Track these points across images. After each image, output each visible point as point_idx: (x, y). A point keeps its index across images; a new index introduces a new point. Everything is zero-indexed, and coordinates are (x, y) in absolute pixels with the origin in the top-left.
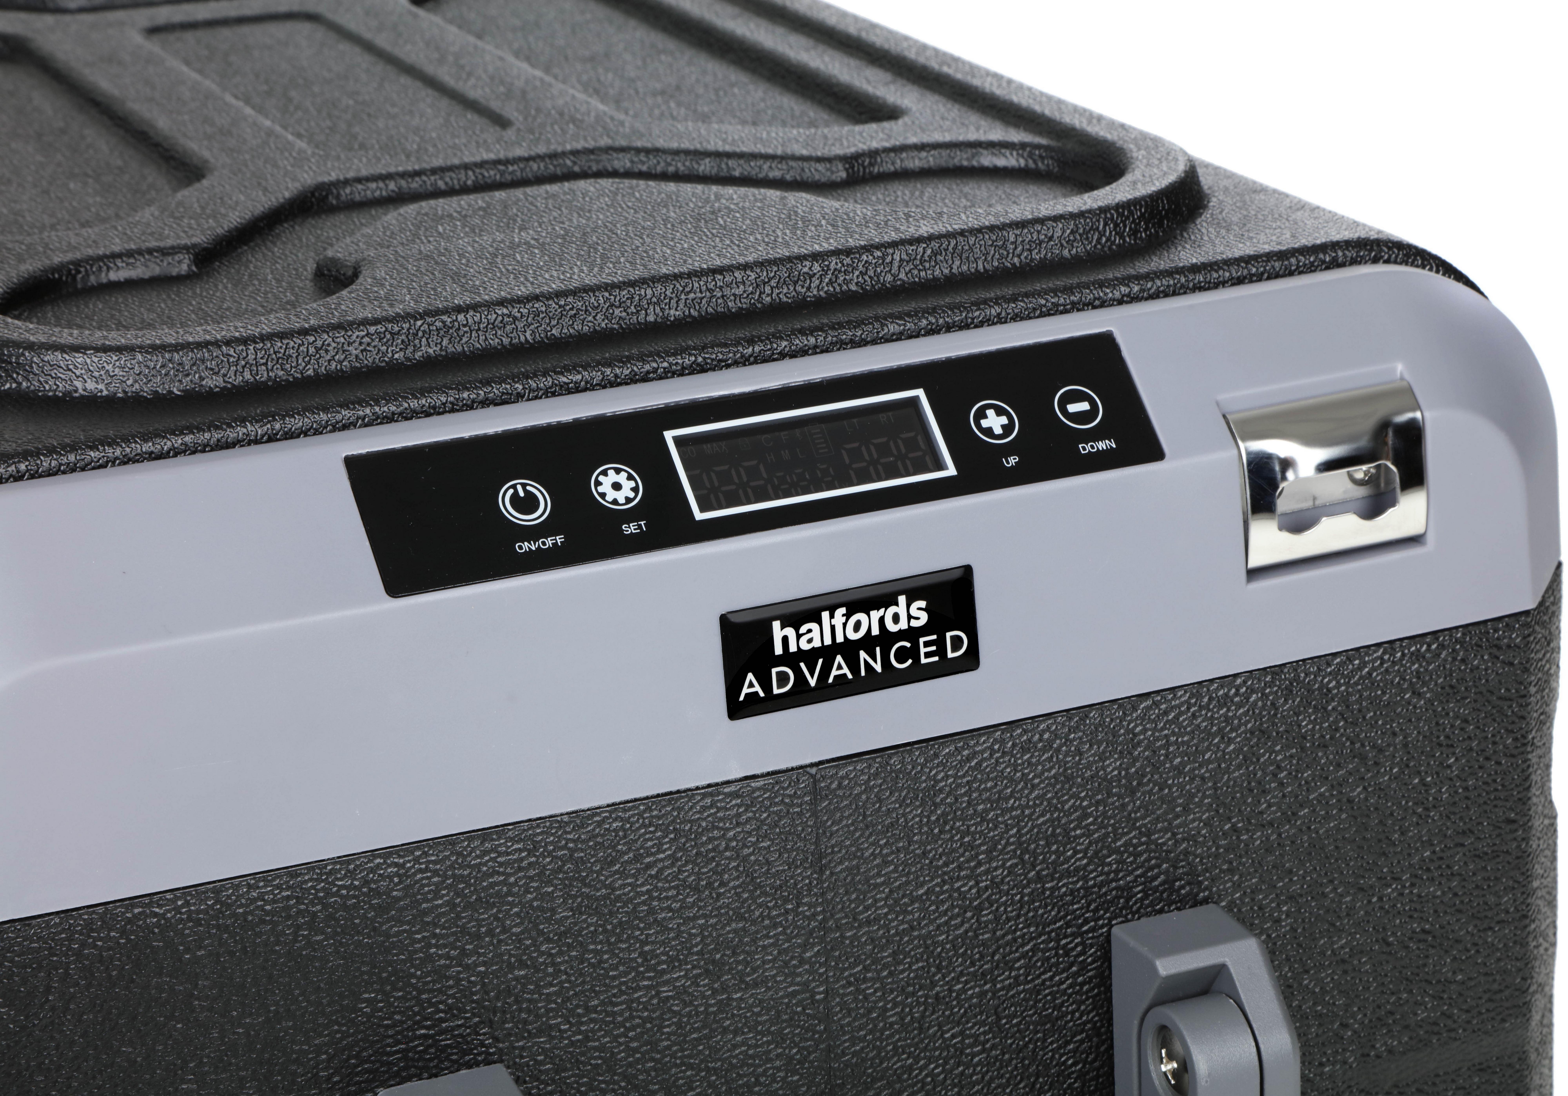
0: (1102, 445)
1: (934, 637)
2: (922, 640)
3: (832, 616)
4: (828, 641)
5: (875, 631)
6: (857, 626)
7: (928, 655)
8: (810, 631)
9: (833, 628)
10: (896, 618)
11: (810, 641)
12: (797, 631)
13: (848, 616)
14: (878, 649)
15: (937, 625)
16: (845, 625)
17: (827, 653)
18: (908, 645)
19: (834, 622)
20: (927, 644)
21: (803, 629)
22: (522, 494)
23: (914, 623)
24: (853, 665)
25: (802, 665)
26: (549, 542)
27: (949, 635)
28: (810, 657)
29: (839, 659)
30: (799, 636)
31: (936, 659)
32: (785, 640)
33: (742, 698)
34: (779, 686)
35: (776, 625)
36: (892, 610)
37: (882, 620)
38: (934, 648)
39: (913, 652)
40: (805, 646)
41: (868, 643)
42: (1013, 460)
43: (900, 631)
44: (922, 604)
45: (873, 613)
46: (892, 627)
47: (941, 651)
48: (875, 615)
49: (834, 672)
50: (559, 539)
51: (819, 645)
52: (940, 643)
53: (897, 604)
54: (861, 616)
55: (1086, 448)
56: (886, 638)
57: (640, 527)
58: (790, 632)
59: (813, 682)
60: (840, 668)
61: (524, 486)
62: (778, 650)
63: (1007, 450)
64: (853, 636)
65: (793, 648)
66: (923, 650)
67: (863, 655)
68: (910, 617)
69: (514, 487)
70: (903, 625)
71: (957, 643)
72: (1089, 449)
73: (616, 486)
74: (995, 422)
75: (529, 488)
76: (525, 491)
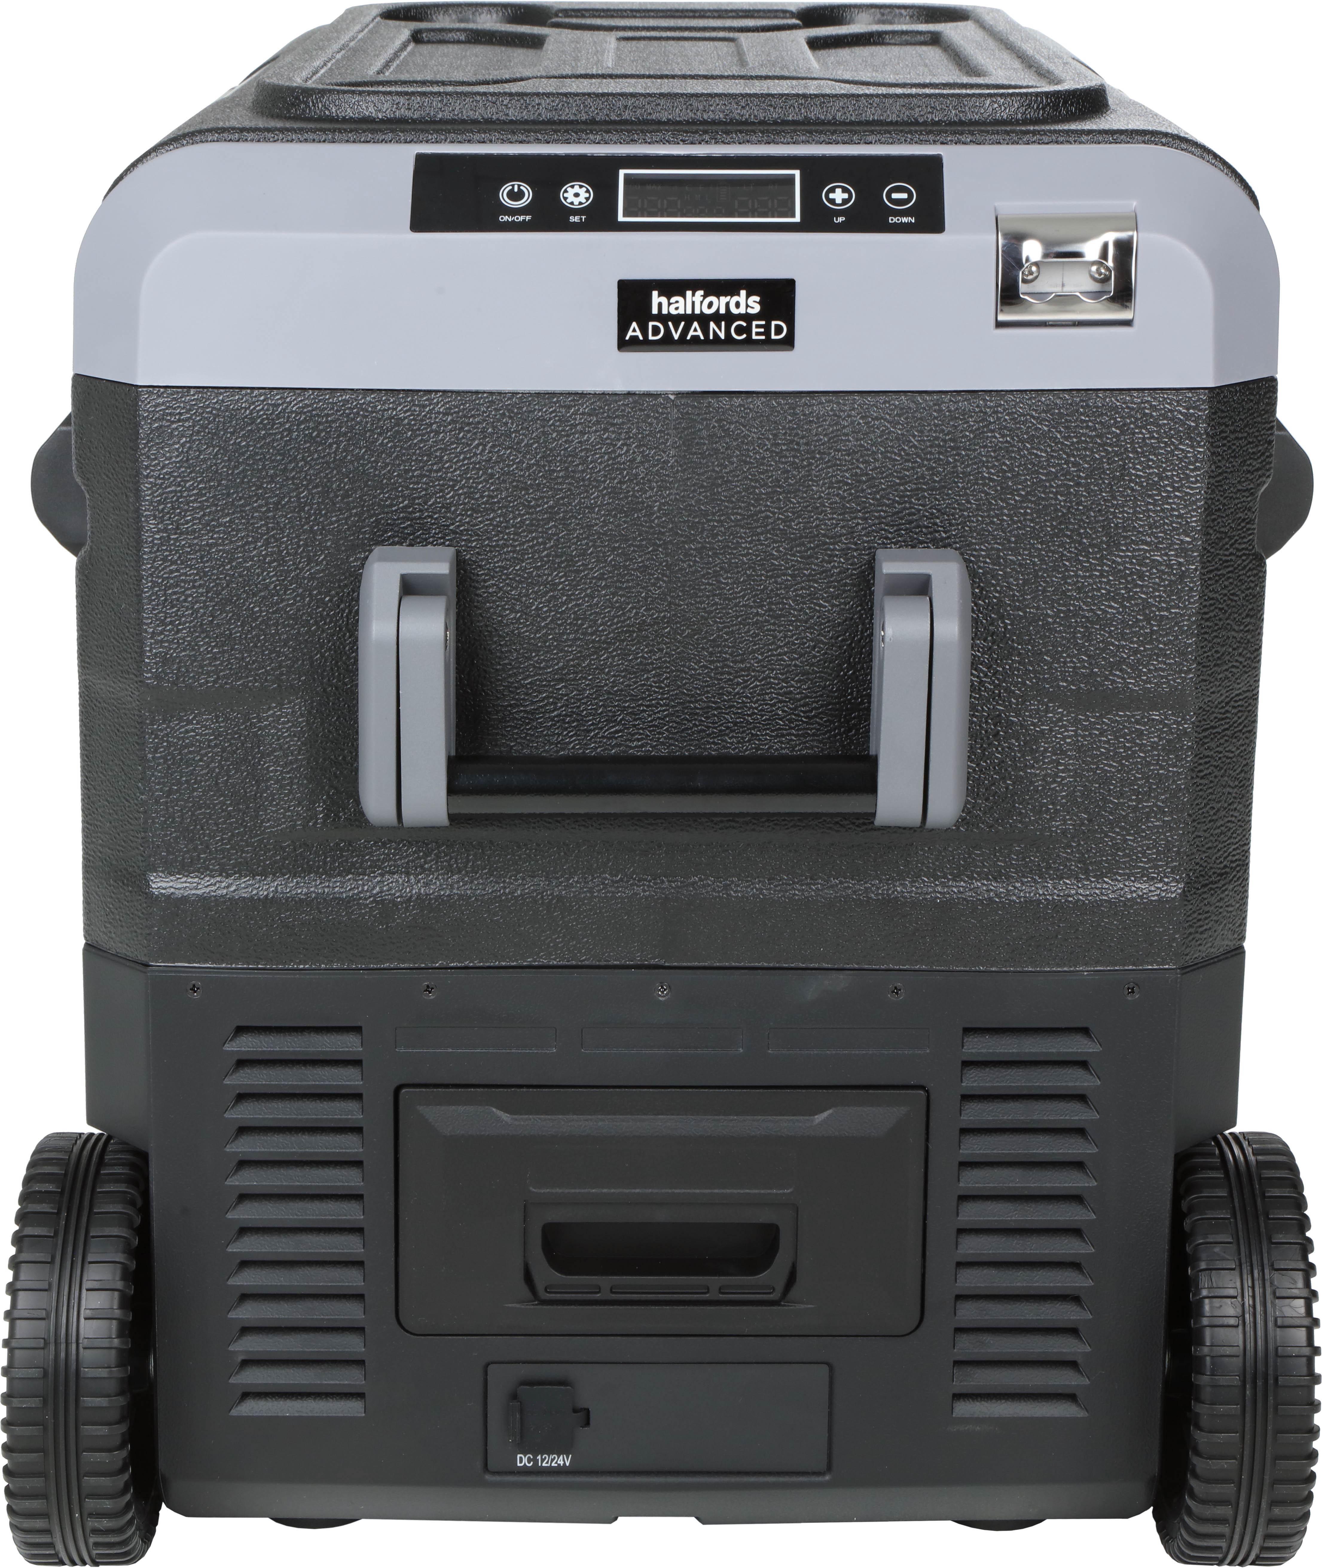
0: (905, 220)
1: (763, 323)
2: (754, 323)
3: (693, 295)
4: (689, 311)
5: (723, 311)
6: (710, 305)
7: (758, 334)
8: (677, 302)
9: (693, 303)
10: (738, 305)
11: (677, 309)
12: (669, 300)
13: (705, 296)
14: (723, 323)
15: (766, 314)
16: (702, 302)
17: (689, 319)
18: (744, 324)
19: (694, 299)
20: (758, 326)
21: (673, 300)
22: (516, 190)
23: (750, 311)
24: (706, 330)
25: (670, 324)
27: (774, 323)
28: (676, 319)
29: (695, 324)
30: (670, 304)
31: (763, 337)
32: (660, 305)
33: (627, 338)
34: (653, 335)
35: (655, 294)
36: (735, 299)
37: (727, 304)
38: (762, 330)
39: (748, 330)
40: (673, 312)
41: (717, 317)
42: (841, 219)
43: (740, 314)
44: (757, 299)
45: (722, 298)
46: (734, 311)
47: (767, 333)
48: (724, 300)
49: (691, 333)
50: (528, 218)
51: (683, 312)
52: (767, 327)
53: (739, 295)
54: (713, 299)
55: (893, 220)
56: (729, 318)
58: (664, 300)
59: (676, 336)
60: (696, 331)
61: (519, 186)
62: (655, 311)
64: (707, 311)
65: (665, 311)
66: (754, 330)
67: (712, 325)
68: (747, 306)
69: (513, 186)
70: (742, 310)
71: (779, 330)
72: (895, 220)
73: (576, 195)
74: (839, 196)
75: (521, 187)
76: (519, 189)
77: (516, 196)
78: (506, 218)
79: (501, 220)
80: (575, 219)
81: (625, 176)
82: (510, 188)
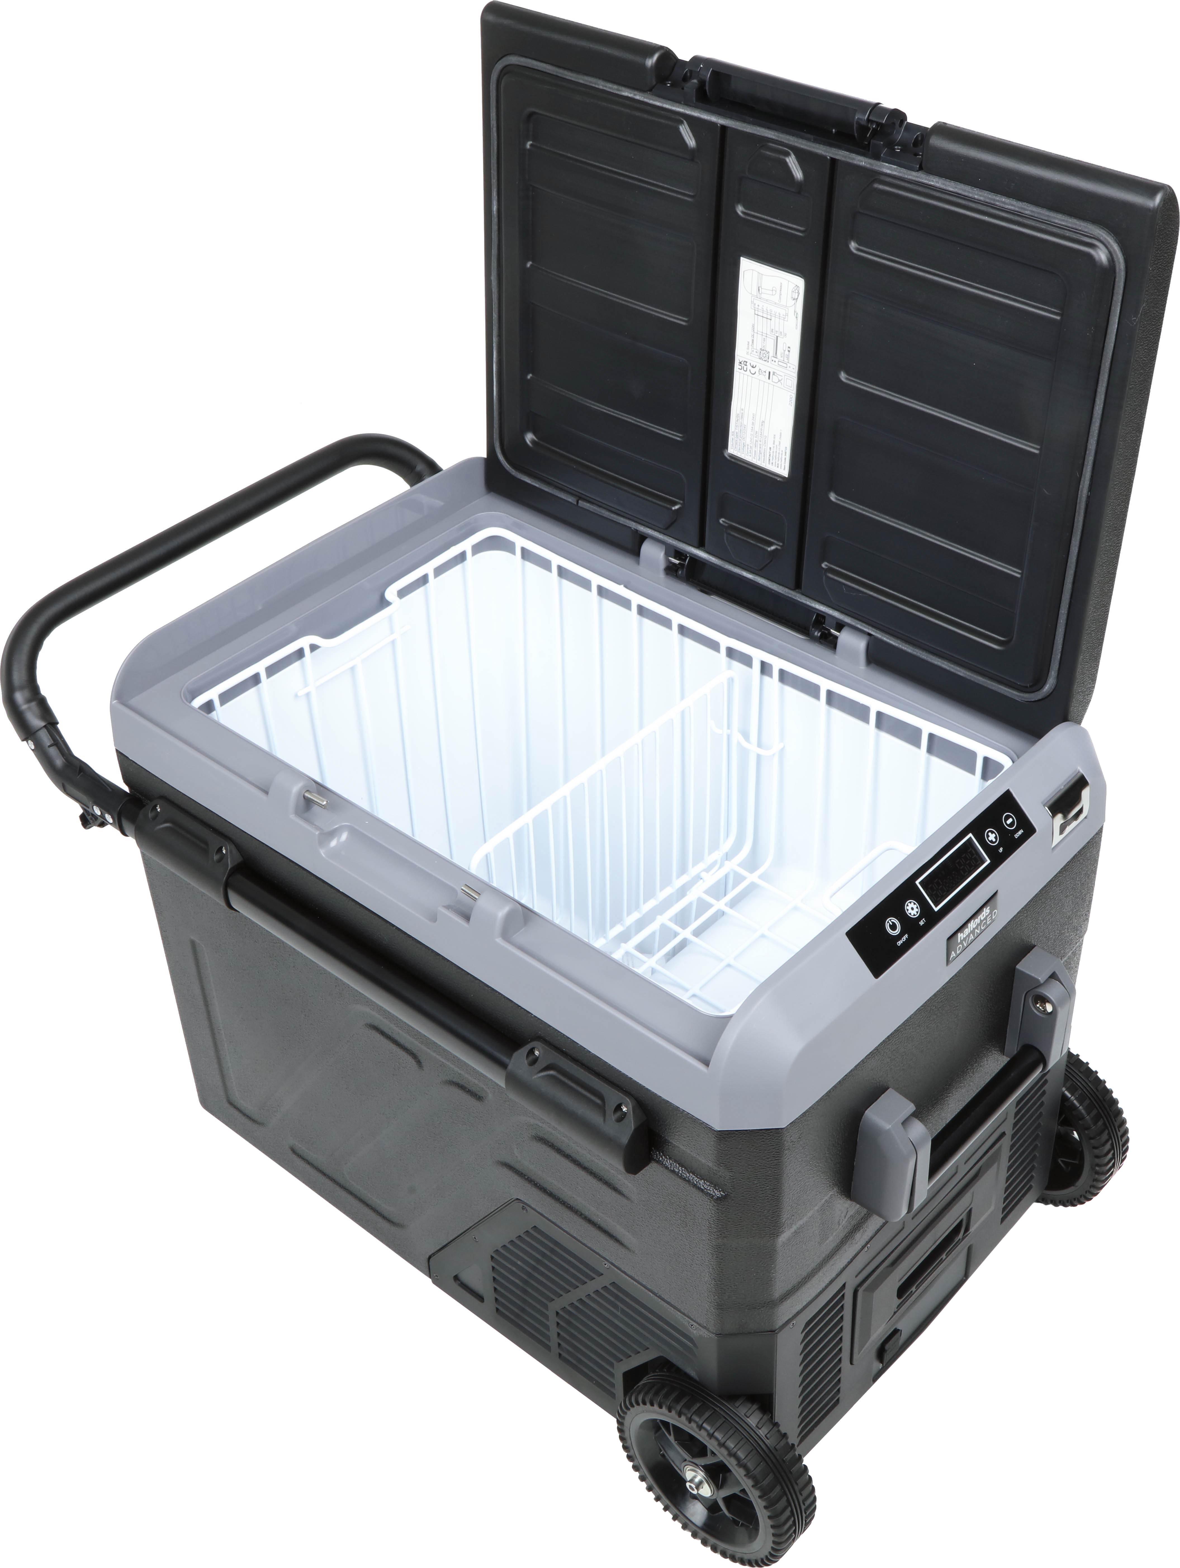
0: (1020, 833)
3: (970, 924)
8: (966, 932)
9: (970, 927)
10: (983, 916)
13: (974, 922)
16: (973, 925)
22: (891, 924)
24: (974, 934)
25: (964, 942)
26: (905, 938)
29: (971, 935)
32: (961, 937)
34: (959, 952)
40: (965, 936)
42: (1001, 850)
43: (984, 919)
44: (989, 908)
47: (991, 918)
49: (970, 940)
53: (983, 912)
54: (976, 920)
57: (924, 921)
58: (962, 934)
59: (966, 946)
60: (971, 938)
61: (890, 920)
62: (959, 941)
63: (998, 847)
66: (988, 921)
67: (976, 930)
68: (986, 913)
69: (888, 922)
73: (912, 909)
74: (992, 837)
75: (892, 920)
76: (892, 922)
77: (893, 928)
78: (900, 943)
79: (899, 945)
80: (922, 923)
81: (920, 883)
82: (888, 924)
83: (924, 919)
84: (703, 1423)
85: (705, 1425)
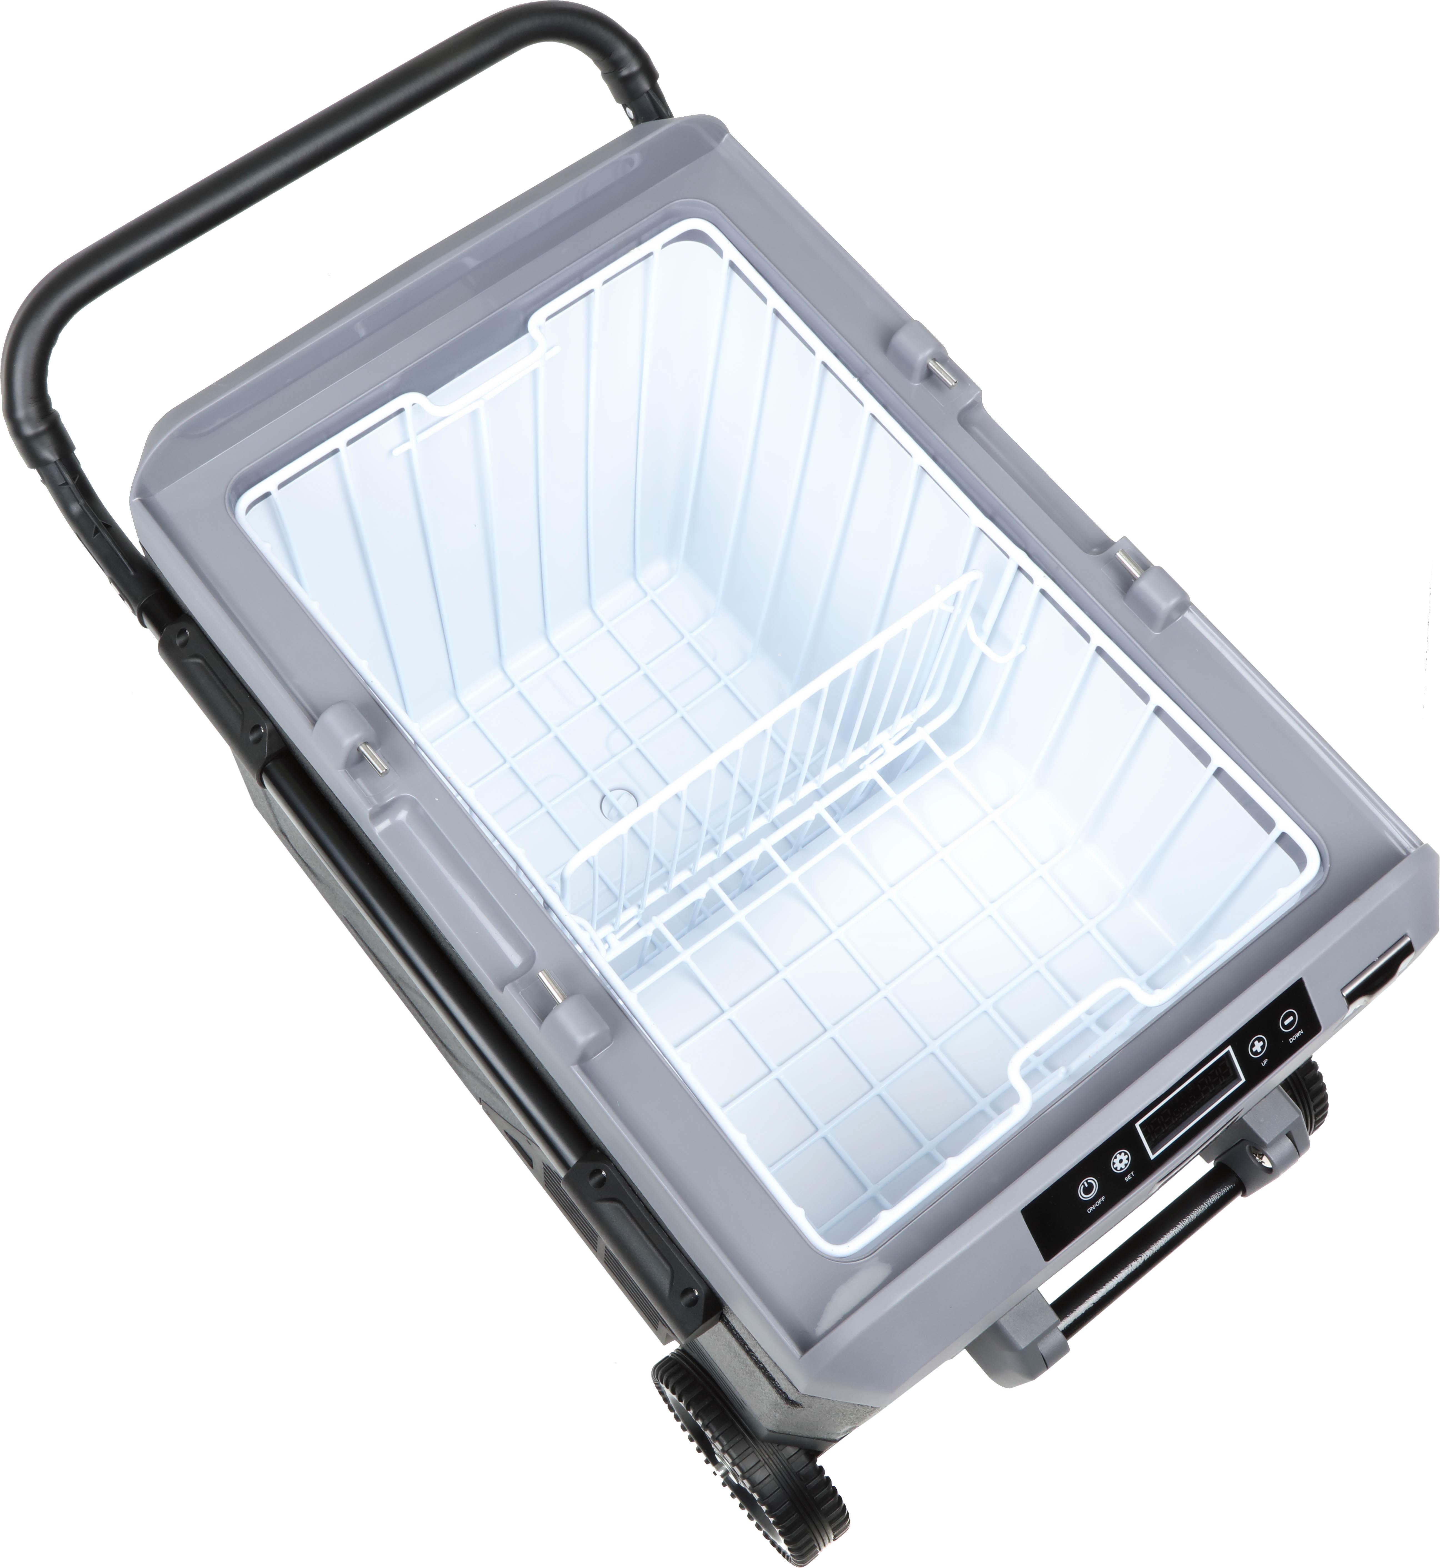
0: (1299, 1034)
22: (1086, 1185)
26: (1099, 1202)
42: (1265, 1062)
50: (1103, 1198)
55: (1292, 1040)
57: (1131, 1175)
61: (1087, 1181)
63: (1262, 1059)
69: (1083, 1184)
72: (1293, 1039)
73: (1121, 1161)
74: (1258, 1047)
75: (1089, 1181)
76: (1088, 1183)
77: (1088, 1190)
78: (1091, 1209)
79: (1089, 1212)
80: (1128, 1178)
81: (1140, 1125)
82: (1083, 1186)
83: (1132, 1173)
84: (719, 1436)
85: (721, 1438)
